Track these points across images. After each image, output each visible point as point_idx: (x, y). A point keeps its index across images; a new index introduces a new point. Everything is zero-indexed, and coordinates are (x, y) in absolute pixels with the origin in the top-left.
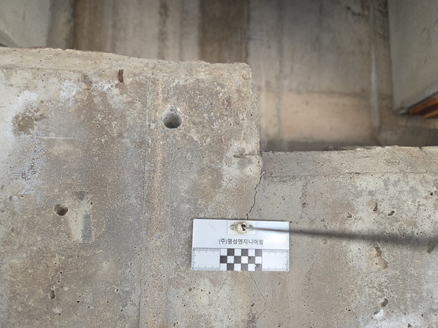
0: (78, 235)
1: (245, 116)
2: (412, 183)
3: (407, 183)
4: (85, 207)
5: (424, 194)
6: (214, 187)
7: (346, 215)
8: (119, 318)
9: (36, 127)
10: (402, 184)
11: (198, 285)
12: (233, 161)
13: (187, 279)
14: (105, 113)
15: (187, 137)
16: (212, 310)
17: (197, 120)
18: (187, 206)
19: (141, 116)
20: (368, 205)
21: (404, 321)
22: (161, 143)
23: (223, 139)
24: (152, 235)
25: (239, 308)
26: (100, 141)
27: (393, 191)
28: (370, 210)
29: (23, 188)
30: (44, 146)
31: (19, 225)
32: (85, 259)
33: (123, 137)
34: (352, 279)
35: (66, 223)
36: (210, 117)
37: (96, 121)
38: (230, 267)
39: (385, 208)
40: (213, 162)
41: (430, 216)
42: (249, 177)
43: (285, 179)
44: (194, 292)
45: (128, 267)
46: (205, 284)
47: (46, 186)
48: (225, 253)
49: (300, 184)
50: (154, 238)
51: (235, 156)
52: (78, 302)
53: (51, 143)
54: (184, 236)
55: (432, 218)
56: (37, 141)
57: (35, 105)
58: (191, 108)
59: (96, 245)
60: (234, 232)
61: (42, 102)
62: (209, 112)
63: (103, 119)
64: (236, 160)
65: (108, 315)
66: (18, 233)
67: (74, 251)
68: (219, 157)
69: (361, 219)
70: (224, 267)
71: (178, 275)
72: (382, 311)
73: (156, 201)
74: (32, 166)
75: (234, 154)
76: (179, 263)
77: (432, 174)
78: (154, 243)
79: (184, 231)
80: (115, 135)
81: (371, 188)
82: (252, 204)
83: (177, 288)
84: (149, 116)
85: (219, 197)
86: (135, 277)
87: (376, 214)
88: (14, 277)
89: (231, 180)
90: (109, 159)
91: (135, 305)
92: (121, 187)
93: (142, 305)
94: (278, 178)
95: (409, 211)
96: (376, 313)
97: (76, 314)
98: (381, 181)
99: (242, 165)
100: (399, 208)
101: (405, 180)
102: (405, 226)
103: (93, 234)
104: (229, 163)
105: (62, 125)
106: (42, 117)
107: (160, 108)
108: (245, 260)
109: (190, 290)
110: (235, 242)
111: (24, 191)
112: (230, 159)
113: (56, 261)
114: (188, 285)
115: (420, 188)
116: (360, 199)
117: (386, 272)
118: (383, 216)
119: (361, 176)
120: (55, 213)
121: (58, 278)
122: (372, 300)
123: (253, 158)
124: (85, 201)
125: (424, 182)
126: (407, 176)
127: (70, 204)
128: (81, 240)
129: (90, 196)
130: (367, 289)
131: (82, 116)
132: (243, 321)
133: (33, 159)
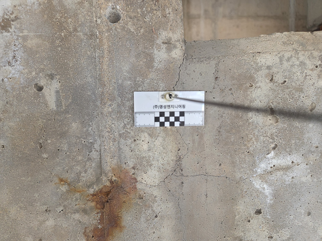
0: (52, 105)
1: (170, 10)
2: (301, 59)
3: (298, 58)
4: (55, 85)
5: (311, 67)
6: (148, 68)
7: (248, 85)
8: (87, 160)
9: (13, 27)
10: (294, 59)
11: (140, 137)
12: (162, 47)
13: (132, 133)
14: (62, 13)
15: (126, 29)
16: (150, 154)
17: (132, 15)
18: (129, 82)
19: (89, 14)
20: (266, 77)
21: (288, 159)
22: (106, 34)
23: (153, 29)
24: (105, 104)
25: (169, 152)
26: (61, 35)
27: (286, 65)
28: (267, 81)
29: (10, 73)
30: (20, 41)
31: (11, 99)
32: (60, 122)
33: (78, 32)
34: (251, 131)
35: (44, 96)
36: (143, 12)
37: (56, 19)
38: (162, 124)
39: (279, 78)
40: (147, 48)
41: (314, 83)
42: (174, 58)
43: (202, 59)
44: (138, 142)
45: (90, 126)
46: (145, 136)
47: (26, 70)
48: (158, 115)
49: (213, 63)
50: (107, 106)
51: (163, 43)
52: (59, 150)
53: (25, 38)
54: (128, 104)
55: (316, 85)
56: (15, 37)
57: (10, 9)
58: (127, 5)
59: (66, 112)
60: (164, 100)
61: (15, 6)
62: (141, 8)
63: (61, 17)
64: (164, 46)
65: (80, 158)
66: (11, 105)
67: (51, 116)
68: (151, 44)
69: (260, 87)
70: (158, 124)
71: (126, 131)
72: (272, 152)
73: (106, 79)
74: (14, 56)
75: (162, 41)
76: (126, 123)
77: (318, 51)
78: (107, 109)
79: (128, 100)
80: (71, 30)
81: (269, 63)
82: (177, 79)
83: (125, 140)
84: (95, 13)
85: (152, 75)
86: (96, 133)
87: (272, 84)
88: (13, 135)
89: (161, 62)
90: (69, 49)
91: (97, 151)
92: (80, 69)
93: (102, 151)
94: (197, 59)
95: (298, 80)
96: (268, 154)
97: (58, 158)
98: (277, 57)
99: (169, 50)
100: (290, 78)
101: (297, 56)
102: (294, 92)
103: (63, 104)
104: (159, 48)
105: (31, 24)
106: (17, 18)
107: (103, 6)
108: (172, 119)
109: (135, 141)
110: (165, 107)
111: (11, 75)
112: (160, 46)
113: (40, 123)
114: (133, 137)
115: (308, 62)
116: (260, 73)
117: (277, 125)
118: (277, 84)
119: (261, 55)
120: (35, 89)
121: (43, 134)
122: (265, 145)
123: (177, 43)
124: (55, 81)
125: (311, 57)
126: (298, 53)
127: (45, 83)
128: (55, 108)
129: (58, 77)
130: (262, 138)
131: (45, 16)
132: (172, 160)
133: (14, 51)
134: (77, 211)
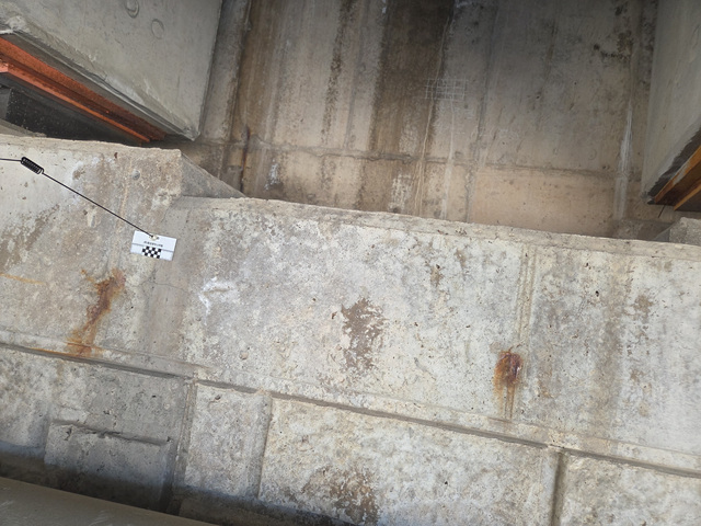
8: (100, 261)
9: (81, 177)
14: (107, 172)
15: (140, 185)
16: (138, 264)
17: (145, 177)
19: (122, 174)
20: (219, 225)
21: (226, 284)
22: (128, 186)
23: (155, 187)
25: (149, 265)
26: (104, 184)
28: (219, 228)
31: (70, 217)
32: (91, 234)
33: (113, 183)
34: (204, 260)
35: (86, 218)
36: (151, 176)
37: (104, 175)
40: (149, 197)
42: (164, 205)
43: (181, 208)
45: (107, 240)
49: (187, 211)
56: (81, 182)
57: (82, 167)
58: (144, 171)
61: (85, 166)
62: (151, 173)
65: (97, 259)
66: (69, 220)
67: (88, 230)
68: (152, 195)
72: (216, 277)
75: (159, 194)
76: (127, 241)
80: (110, 182)
81: (222, 217)
83: (125, 252)
84: (125, 174)
86: (109, 245)
87: (222, 230)
88: (65, 238)
89: (155, 206)
96: (213, 278)
97: (85, 257)
103: (95, 224)
105: (90, 176)
106: (84, 172)
107: (130, 170)
112: (157, 196)
113: (81, 233)
115: (248, 219)
116: (215, 222)
118: (225, 231)
119: (218, 210)
120: (83, 213)
121: (80, 240)
122: (212, 271)
127: (89, 210)
128: (91, 226)
131: (99, 173)
132: (150, 271)
134: (86, 293)
